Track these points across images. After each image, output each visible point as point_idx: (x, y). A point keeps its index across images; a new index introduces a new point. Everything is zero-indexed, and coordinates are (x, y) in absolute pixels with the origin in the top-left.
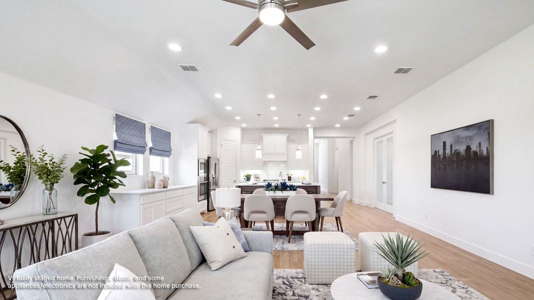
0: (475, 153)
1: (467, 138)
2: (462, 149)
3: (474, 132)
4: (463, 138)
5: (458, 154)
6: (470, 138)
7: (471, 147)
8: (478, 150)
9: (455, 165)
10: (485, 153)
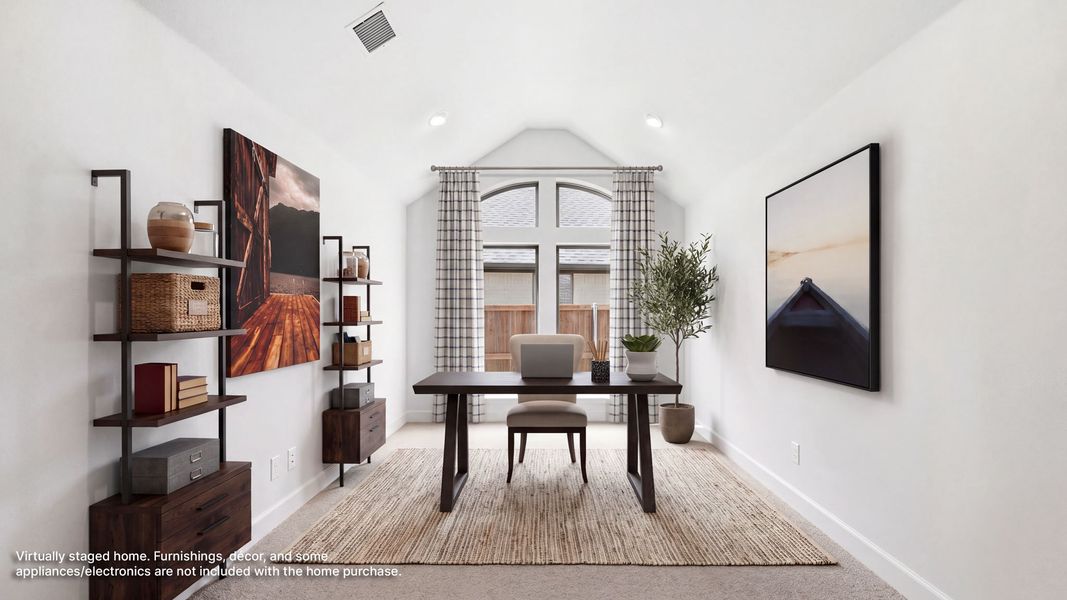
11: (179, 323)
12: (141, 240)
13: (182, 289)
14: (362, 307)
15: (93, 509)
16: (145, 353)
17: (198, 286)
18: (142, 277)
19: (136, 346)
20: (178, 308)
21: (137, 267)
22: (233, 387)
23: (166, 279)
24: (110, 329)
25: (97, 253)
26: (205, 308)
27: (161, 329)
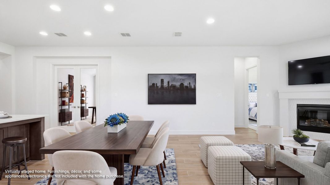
0: (187, 87)
1: (181, 79)
2: (178, 84)
3: (186, 77)
4: (178, 79)
5: (174, 87)
6: (183, 80)
7: (184, 84)
8: (188, 86)
9: (172, 92)
10: (193, 87)
11: (66, 96)
12: (63, 89)
13: (66, 93)
14: (85, 95)
15: (59, 113)
16: (63, 99)
17: (68, 93)
18: (63, 92)
19: (62, 98)
20: (66, 95)
21: (63, 91)
22: (70, 104)
23: (65, 92)
24: (60, 97)
25: (59, 90)
26: (68, 95)
27: (64, 97)
